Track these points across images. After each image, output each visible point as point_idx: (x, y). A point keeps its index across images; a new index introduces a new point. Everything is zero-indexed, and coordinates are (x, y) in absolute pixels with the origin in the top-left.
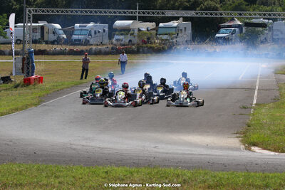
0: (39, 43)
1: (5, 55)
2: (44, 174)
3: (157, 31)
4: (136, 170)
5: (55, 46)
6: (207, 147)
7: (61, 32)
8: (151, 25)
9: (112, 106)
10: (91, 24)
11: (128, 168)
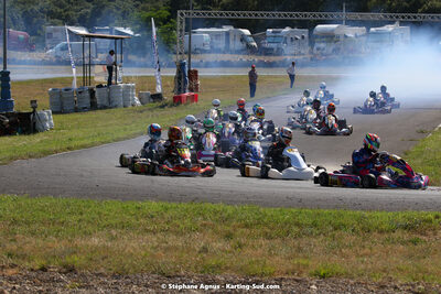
5: (246, 57)
7: (251, 39)
8: (361, 30)
10: (287, 29)
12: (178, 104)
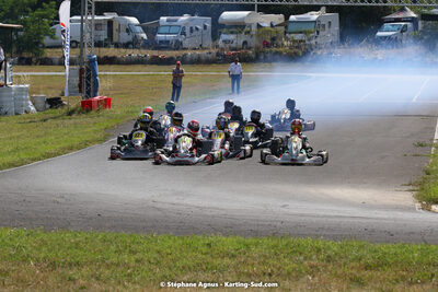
0: (106, 46)
1: (52, 64)
2: (113, 248)
3: (286, 27)
4: (254, 241)
5: (129, 51)
6: (364, 205)
7: (139, 29)
8: (278, 18)
9: (169, 164)
10: (185, 17)
11: (242, 239)
12: (88, 111)
